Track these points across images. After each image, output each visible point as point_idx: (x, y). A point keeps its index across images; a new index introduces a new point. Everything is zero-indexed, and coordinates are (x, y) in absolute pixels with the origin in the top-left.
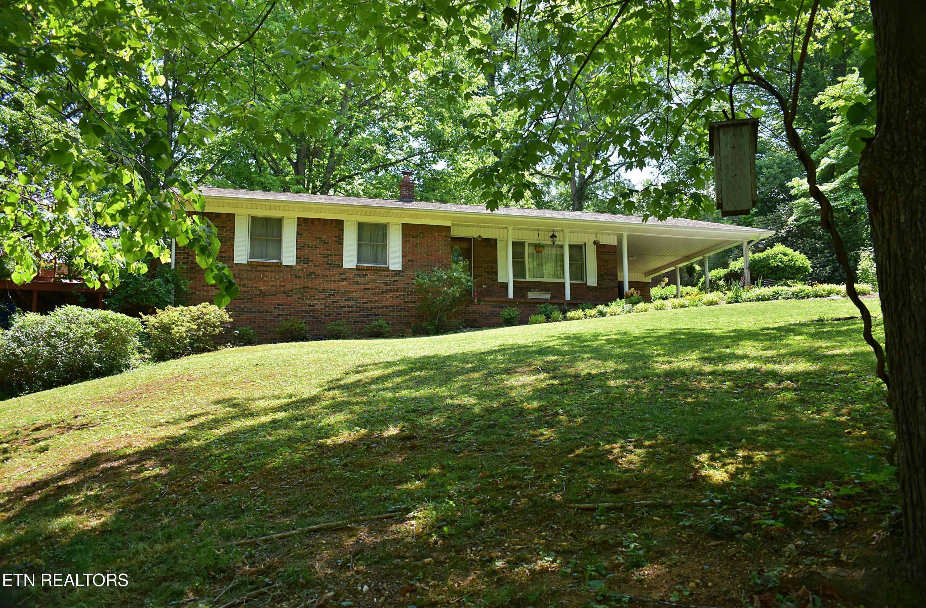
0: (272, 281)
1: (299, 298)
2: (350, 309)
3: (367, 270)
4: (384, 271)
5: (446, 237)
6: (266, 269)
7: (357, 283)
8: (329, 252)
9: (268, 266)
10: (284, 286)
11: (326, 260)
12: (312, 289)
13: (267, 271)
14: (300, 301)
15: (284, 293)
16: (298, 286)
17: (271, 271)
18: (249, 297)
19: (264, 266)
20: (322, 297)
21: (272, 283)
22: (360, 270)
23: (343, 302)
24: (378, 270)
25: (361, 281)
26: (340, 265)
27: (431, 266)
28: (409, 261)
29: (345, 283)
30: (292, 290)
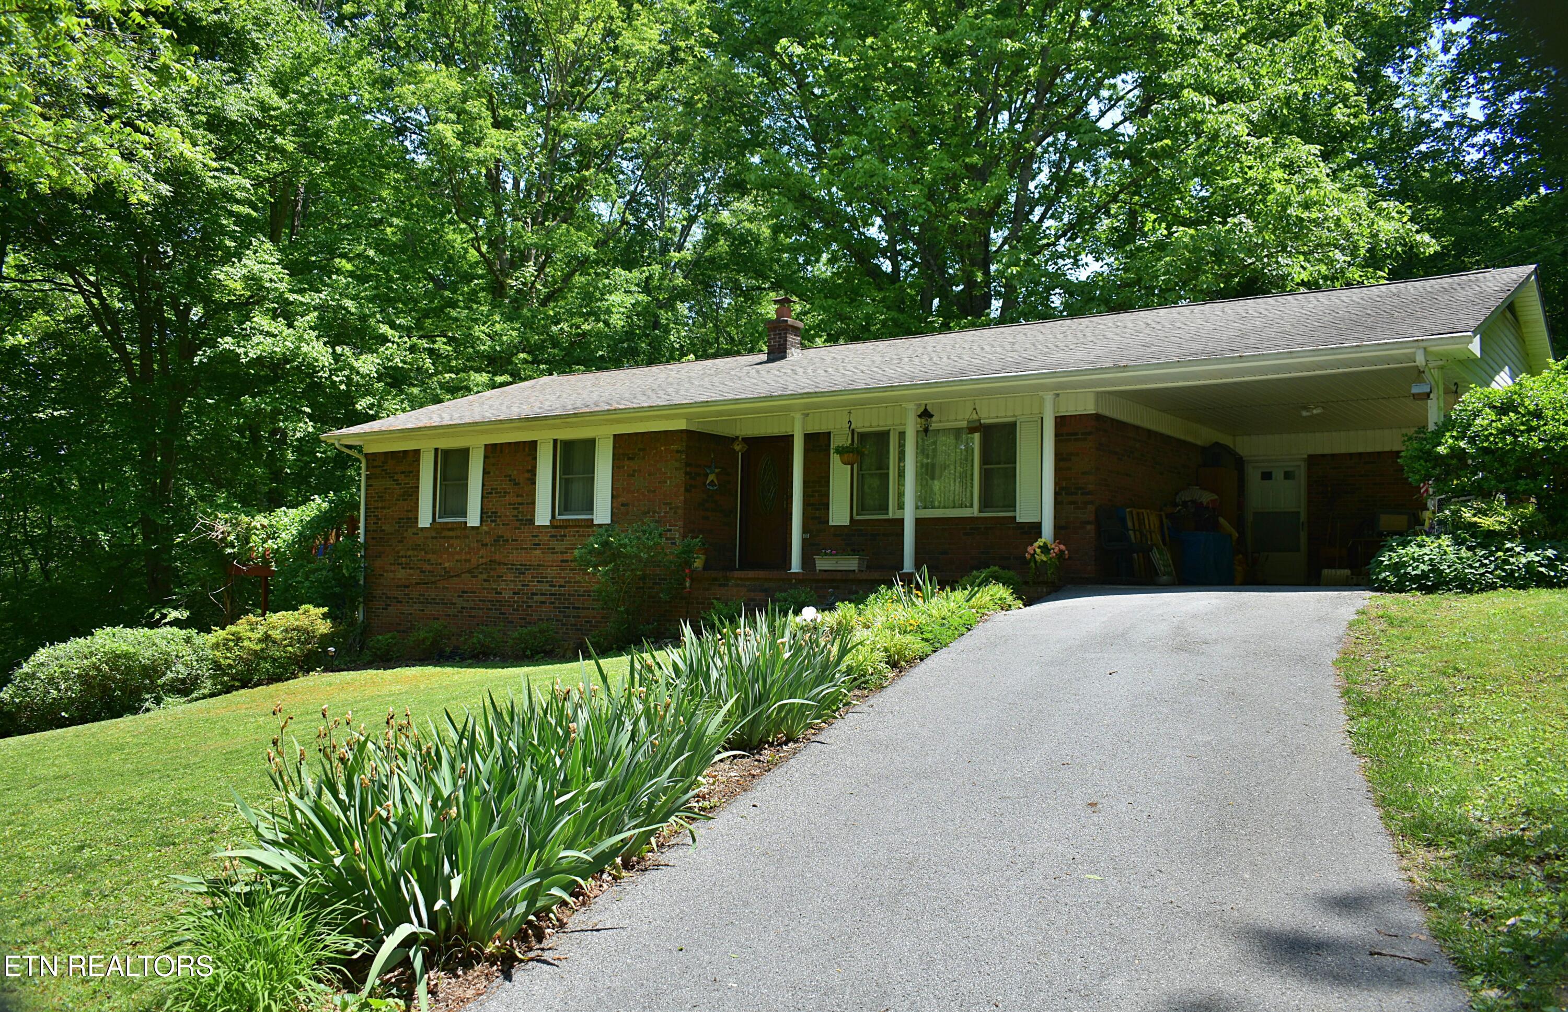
0: (458, 553)
1: (485, 580)
2: (543, 598)
3: (566, 527)
4: (588, 527)
5: (678, 452)
6: (451, 533)
7: (553, 551)
8: (520, 500)
9: (452, 529)
10: (469, 561)
11: (515, 512)
12: (499, 564)
13: (452, 538)
14: (486, 585)
15: (469, 571)
16: (484, 560)
17: (457, 537)
18: (433, 579)
19: (449, 530)
20: (510, 577)
21: (457, 557)
22: (556, 527)
23: (535, 586)
24: (580, 526)
25: (559, 546)
26: (532, 521)
27: (654, 512)
28: (623, 505)
29: (538, 552)
30: (477, 568)
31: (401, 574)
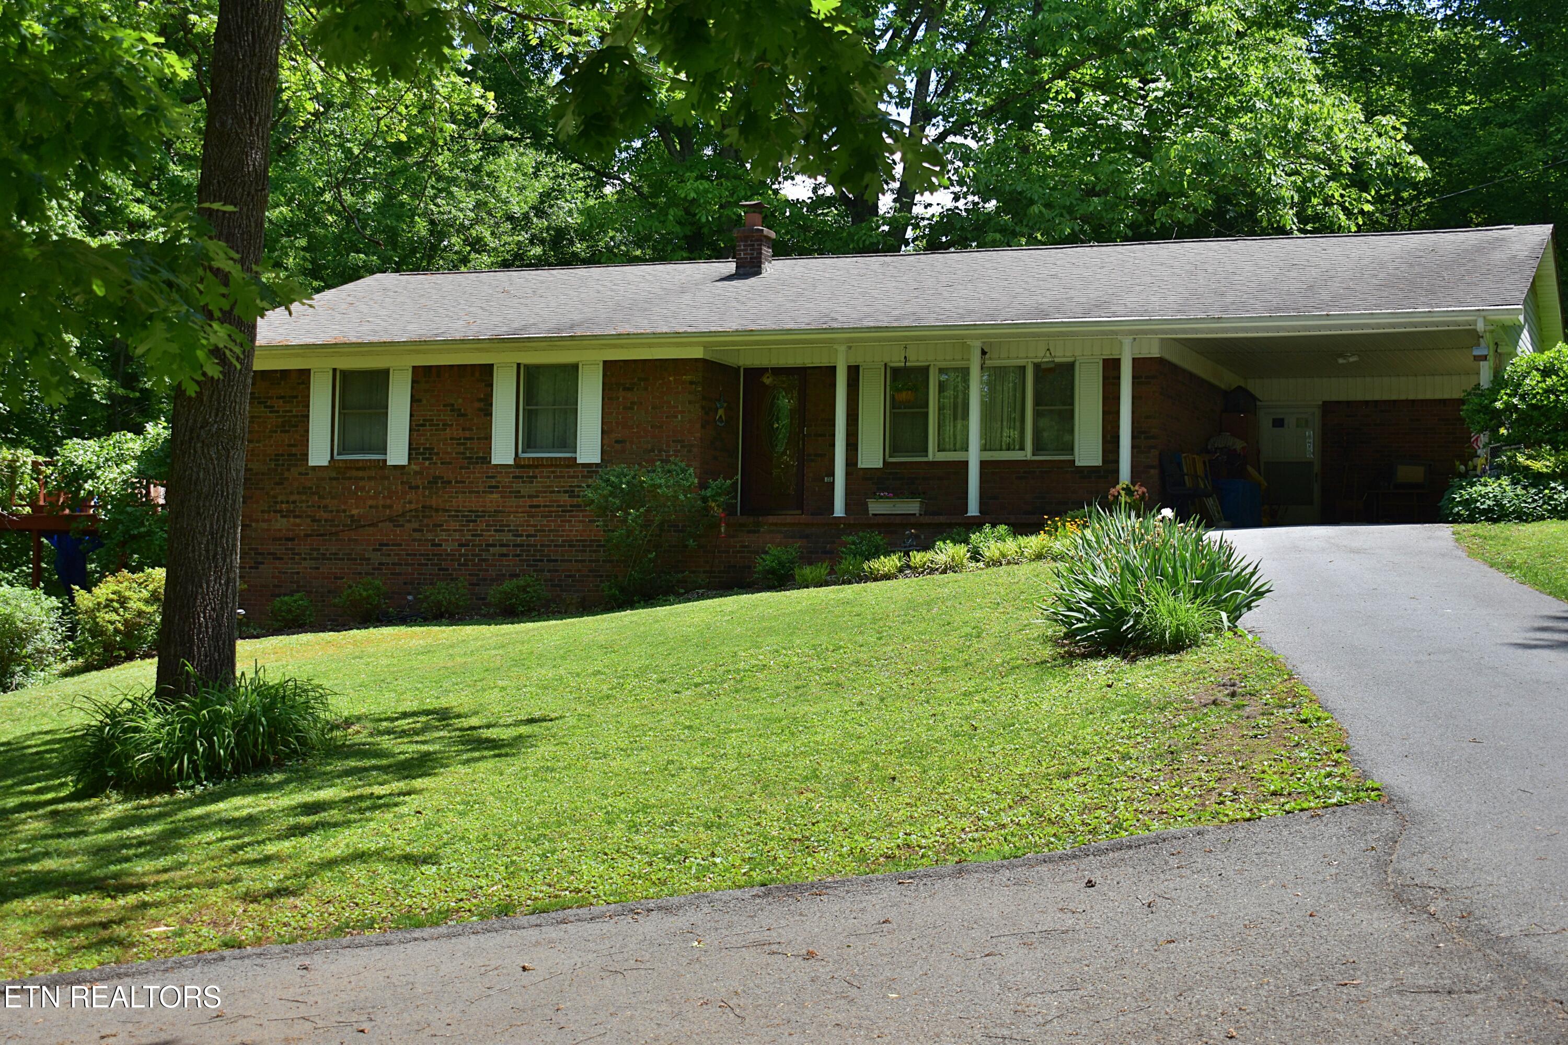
0: (371, 498)
1: (415, 530)
2: (504, 550)
3: (537, 467)
4: (568, 466)
5: (691, 383)
6: (360, 474)
7: (518, 494)
8: (467, 434)
9: (363, 469)
10: (390, 507)
11: (462, 449)
12: (437, 510)
13: (362, 478)
14: (417, 535)
15: (390, 519)
16: (413, 506)
17: (370, 478)
18: (334, 530)
19: (358, 469)
20: (454, 525)
21: (370, 502)
22: (523, 467)
23: (492, 536)
24: (556, 466)
25: (526, 490)
26: (487, 459)
27: (660, 451)
28: (617, 442)
29: (495, 496)
30: (403, 515)
31: (281, 524)
